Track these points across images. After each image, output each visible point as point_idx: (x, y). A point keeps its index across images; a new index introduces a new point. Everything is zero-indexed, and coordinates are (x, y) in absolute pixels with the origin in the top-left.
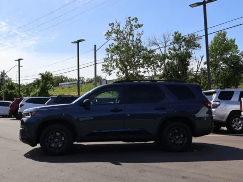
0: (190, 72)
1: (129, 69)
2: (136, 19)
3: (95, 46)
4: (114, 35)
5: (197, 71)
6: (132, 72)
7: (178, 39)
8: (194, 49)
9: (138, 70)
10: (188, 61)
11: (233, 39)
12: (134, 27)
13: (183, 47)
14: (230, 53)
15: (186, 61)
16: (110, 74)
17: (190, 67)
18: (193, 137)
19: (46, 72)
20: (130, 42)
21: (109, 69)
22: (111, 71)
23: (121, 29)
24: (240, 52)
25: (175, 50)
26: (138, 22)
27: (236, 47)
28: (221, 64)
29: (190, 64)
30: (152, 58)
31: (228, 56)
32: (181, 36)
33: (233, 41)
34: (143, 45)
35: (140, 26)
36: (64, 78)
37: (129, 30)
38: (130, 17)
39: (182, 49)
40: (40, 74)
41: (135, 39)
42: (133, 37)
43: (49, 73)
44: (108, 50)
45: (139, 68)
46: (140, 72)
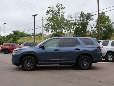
0: (87, 31)
1: (58, 30)
2: (61, 5)
3: (43, 18)
4: (50, 13)
5: (91, 31)
6: (59, 31)
7: (82, 15)
8: (90, 20)
9: (62, 30)
10: (87, 26)
11: (108, 16)
12: (60, 9)
13: (85, 19)
14: (107, 23)
15: (86, 26)
16: (48, 32)
17: (87, 29)
18: (92, 63)
19: (16, 30)
20: (58, 16)
21: (48, 29)
22: (49, 30)
23: (54, 10)
24: (112, 22)
25: (80, 20)
26: (62, 6)
27: (110, 20)
28: (102, 28)
29: (88, 28)
30: (69, 24)
31: (106, 24)
32: (84, 14)
33: (108, 17)
34: (65, 18)
35: (63, 8)
36: (24, 33)
37: (58, 10)
38: (58, 4)
39: (84, 20)
40: (13, 31)
41: (61, 15)
42: (60, 14)
43: (17, 31)
44: (47, 20)
45: (63, 29)
46: (63, 31)
